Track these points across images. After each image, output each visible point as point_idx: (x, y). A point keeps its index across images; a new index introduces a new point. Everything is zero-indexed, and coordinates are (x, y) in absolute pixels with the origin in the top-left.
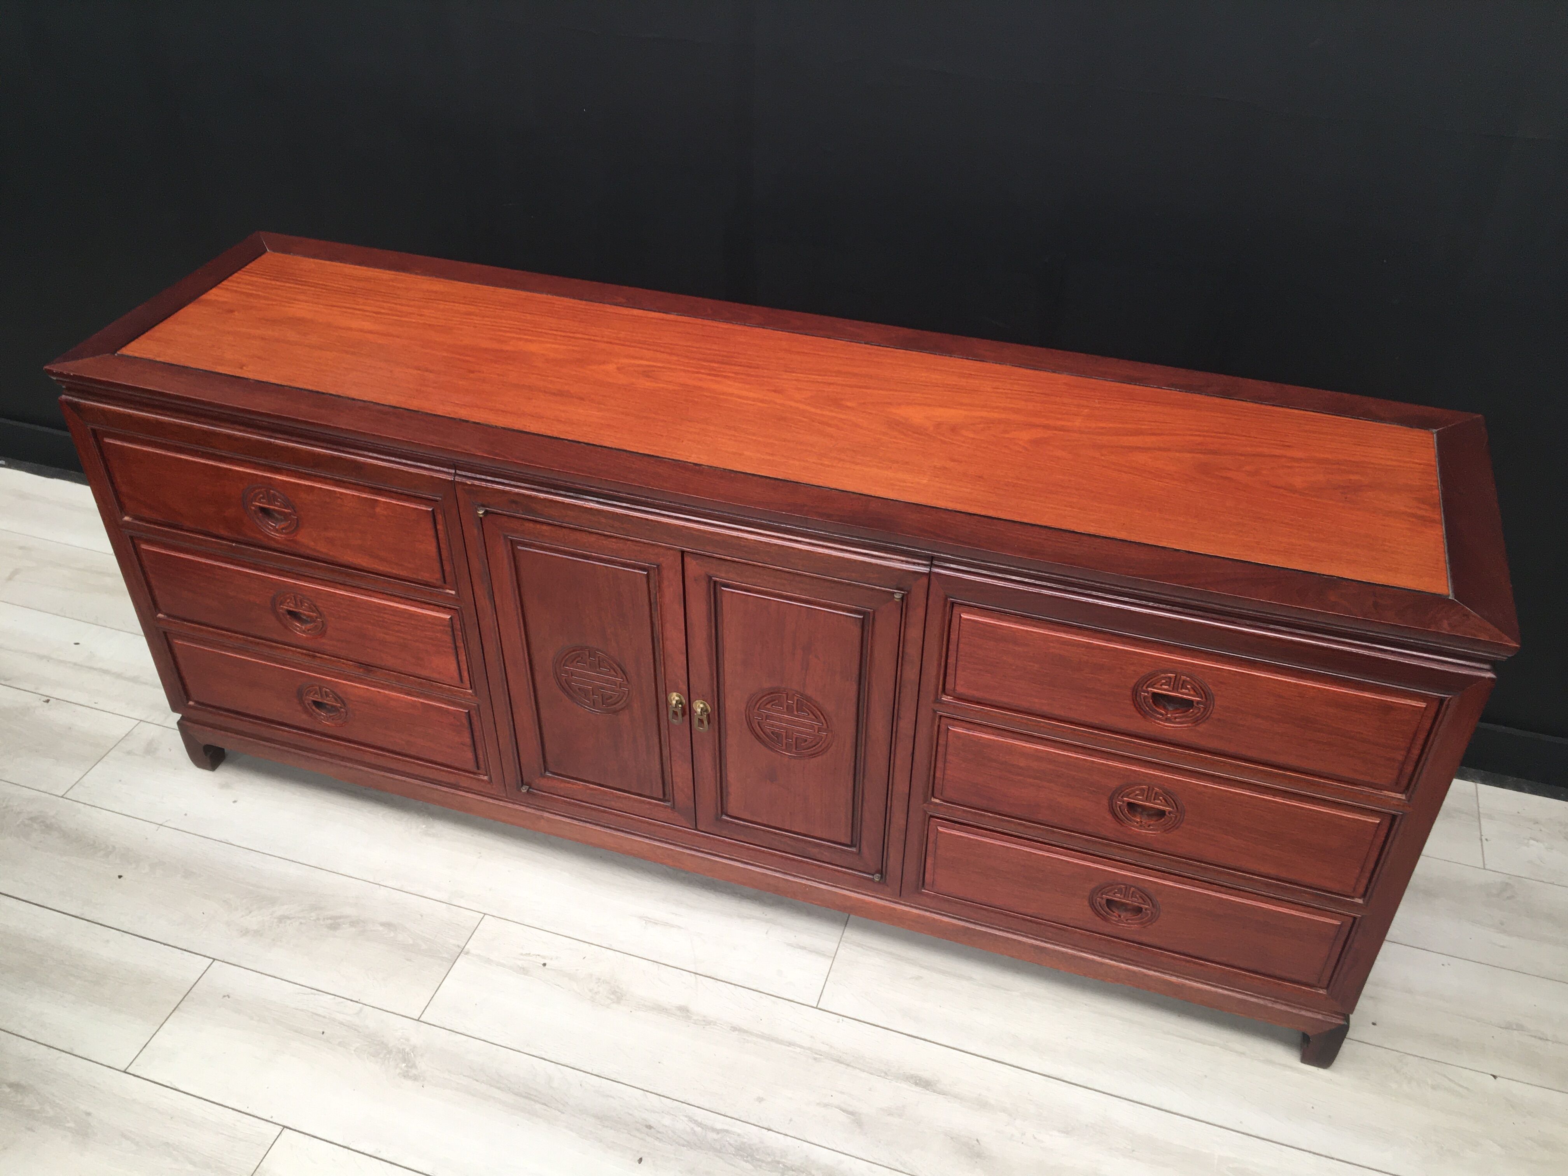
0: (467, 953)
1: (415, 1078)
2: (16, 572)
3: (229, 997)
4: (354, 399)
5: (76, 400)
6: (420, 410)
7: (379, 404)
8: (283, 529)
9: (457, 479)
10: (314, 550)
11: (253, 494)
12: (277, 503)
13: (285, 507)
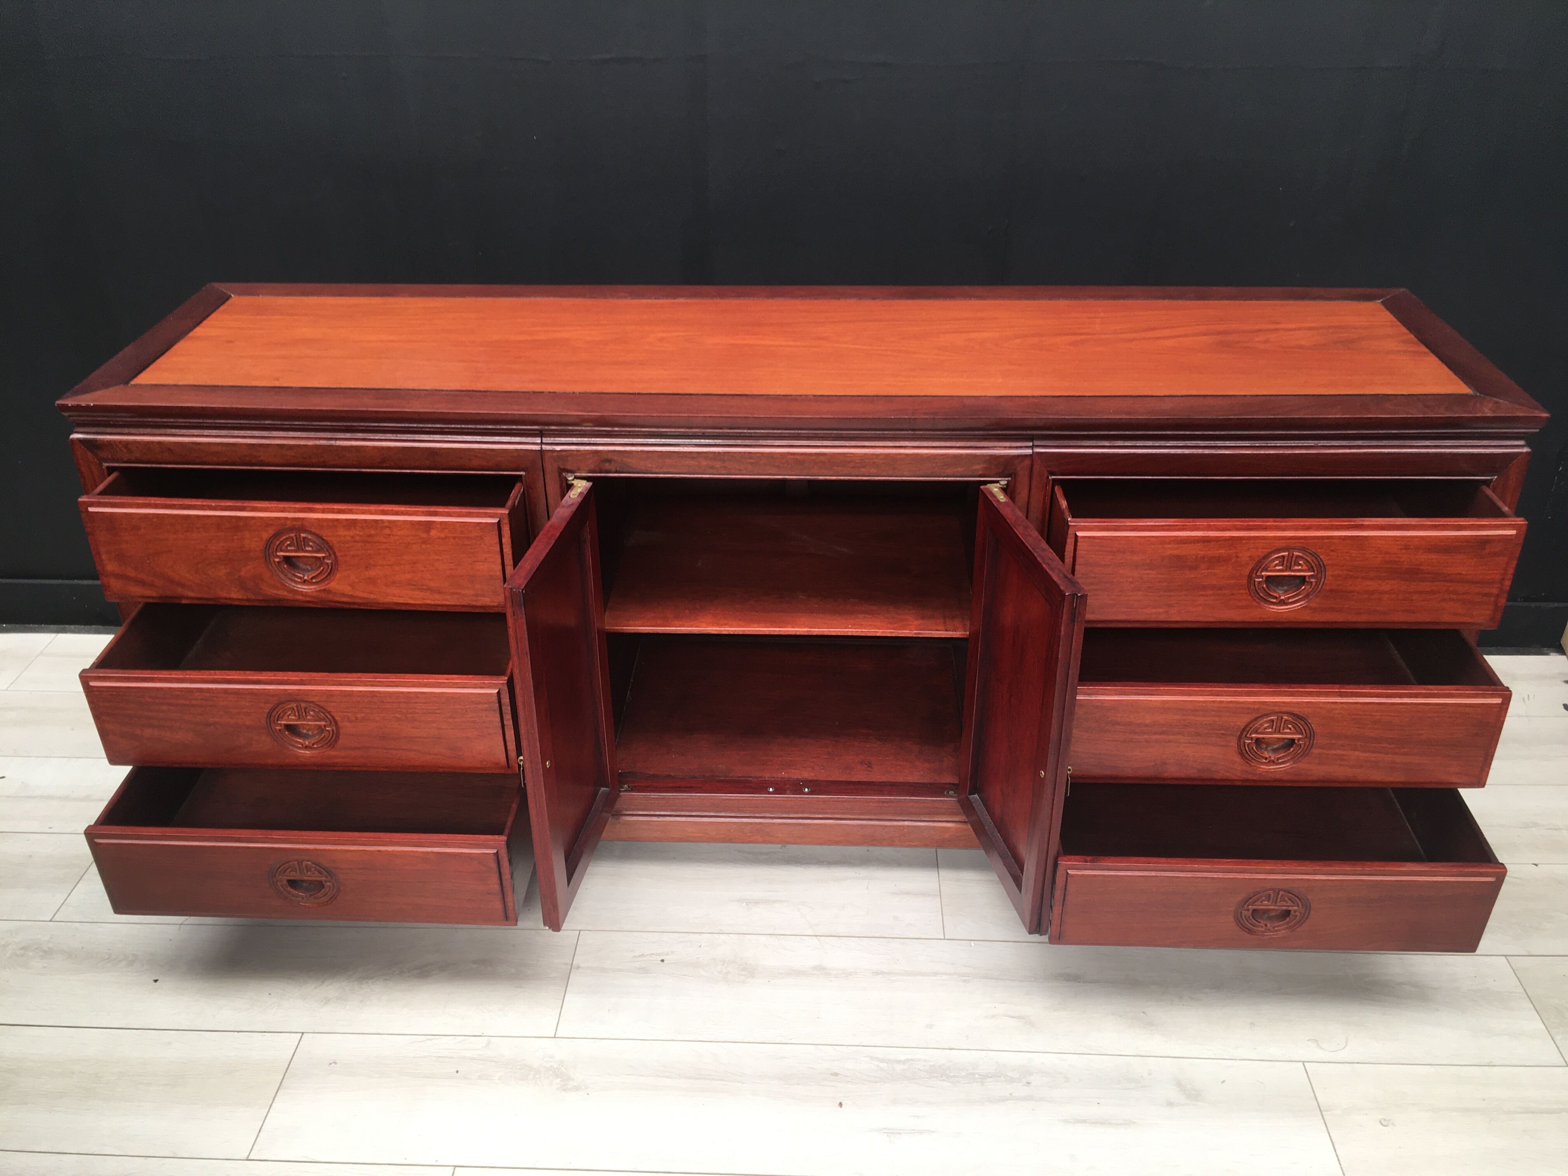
0: (578, 967)
1: (577, 1089)
3: (335, 1063)
5: (91, 436)
9: (545, 447)
10: (351, 596)
11: (278, 542)
12: (307, 549)
13: (318, 551)
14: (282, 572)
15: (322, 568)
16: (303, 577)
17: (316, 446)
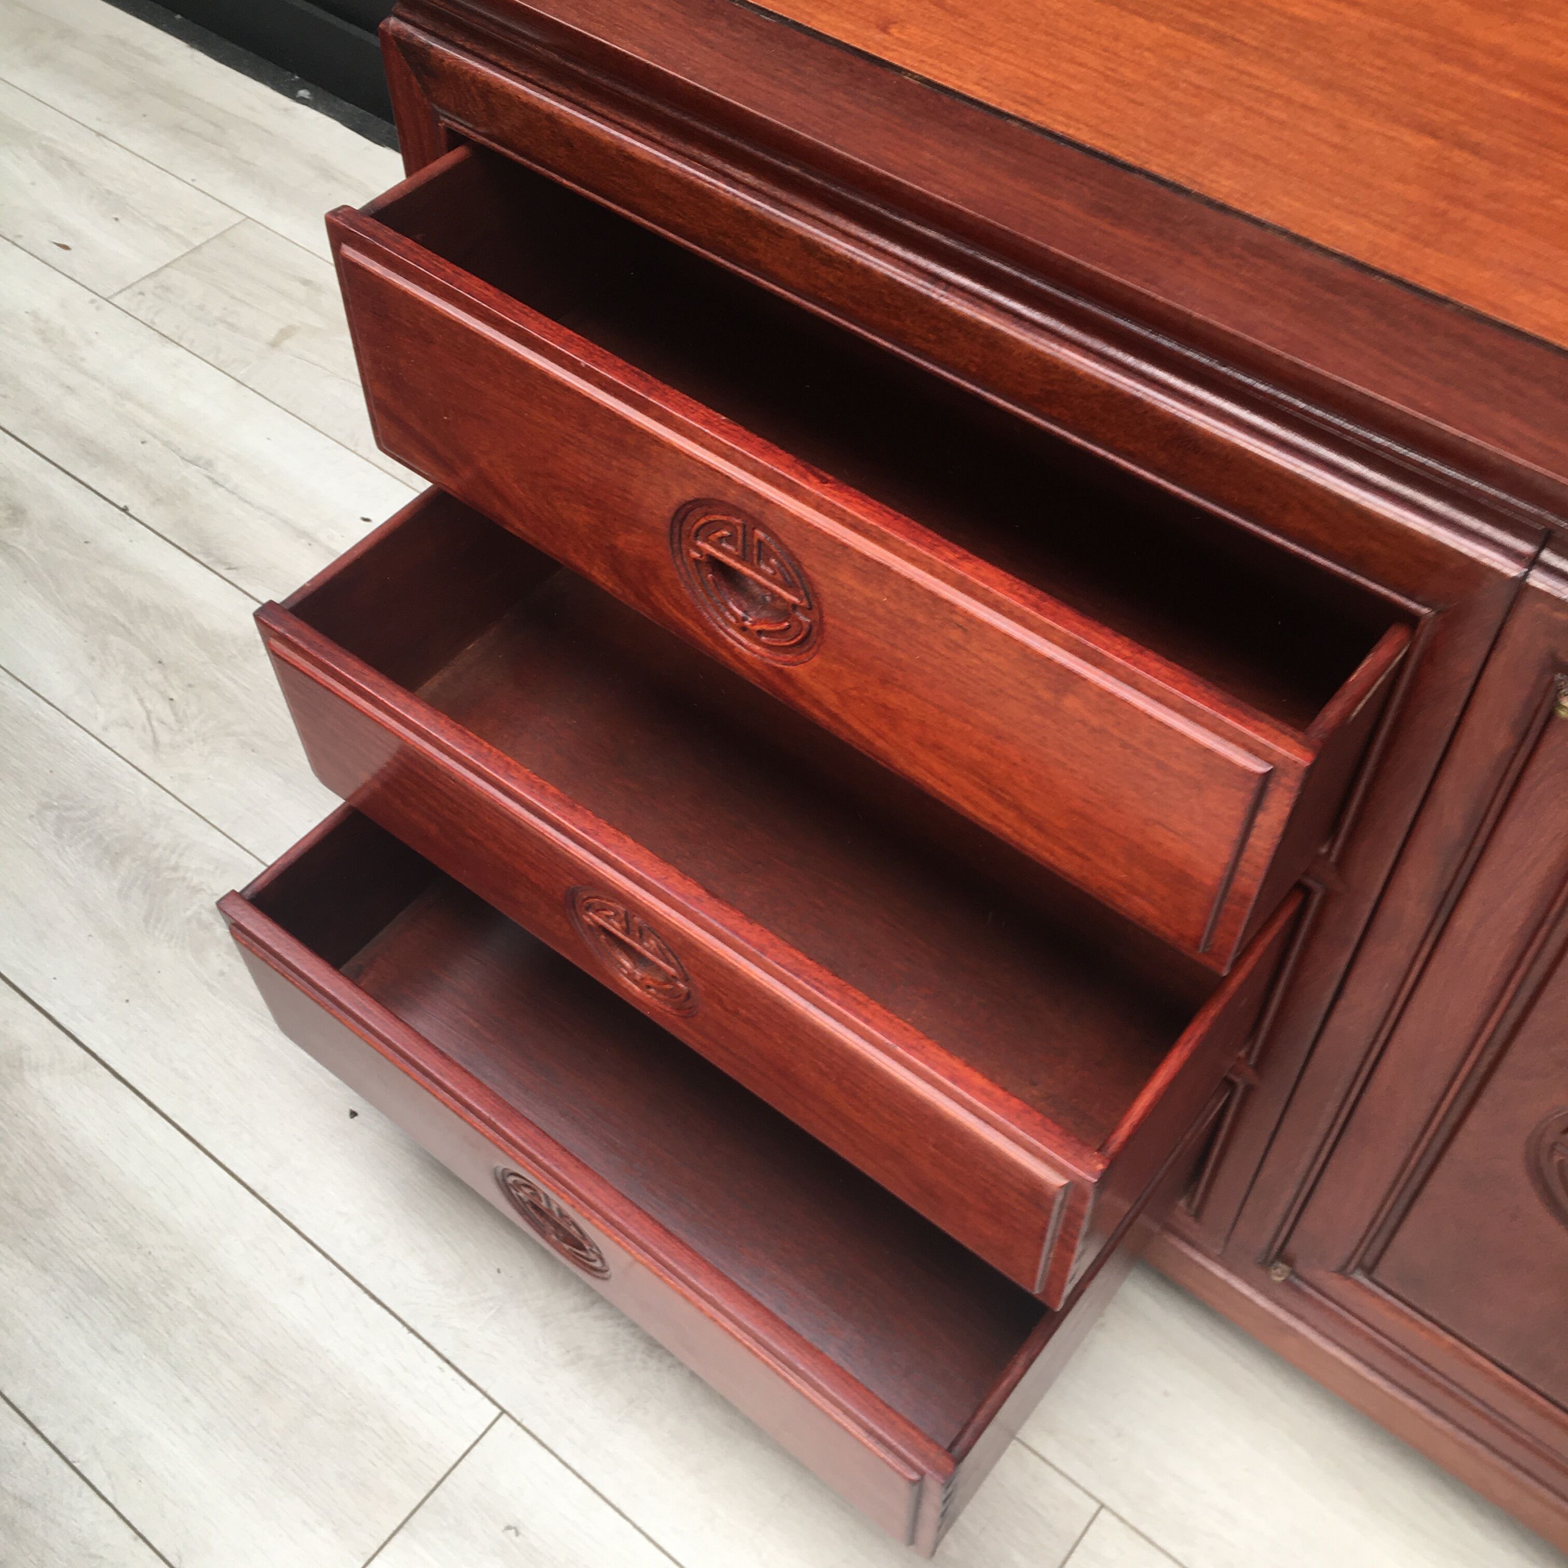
2: (286, 333)
3: (517, 1534)
4: (1223, 208)
5: (423, 38)
6: (1454, 298)
7: (1308, 244)
8: (760, 632)
9: (1538, 580)
10: (835, 716)
11: (703, 521)
12: (763, 567)
13: (786, 586)
14: (702, 584)
15: (786, 624)
16: (744, 619)
17: (890, 283)
